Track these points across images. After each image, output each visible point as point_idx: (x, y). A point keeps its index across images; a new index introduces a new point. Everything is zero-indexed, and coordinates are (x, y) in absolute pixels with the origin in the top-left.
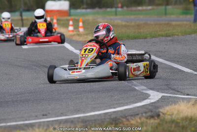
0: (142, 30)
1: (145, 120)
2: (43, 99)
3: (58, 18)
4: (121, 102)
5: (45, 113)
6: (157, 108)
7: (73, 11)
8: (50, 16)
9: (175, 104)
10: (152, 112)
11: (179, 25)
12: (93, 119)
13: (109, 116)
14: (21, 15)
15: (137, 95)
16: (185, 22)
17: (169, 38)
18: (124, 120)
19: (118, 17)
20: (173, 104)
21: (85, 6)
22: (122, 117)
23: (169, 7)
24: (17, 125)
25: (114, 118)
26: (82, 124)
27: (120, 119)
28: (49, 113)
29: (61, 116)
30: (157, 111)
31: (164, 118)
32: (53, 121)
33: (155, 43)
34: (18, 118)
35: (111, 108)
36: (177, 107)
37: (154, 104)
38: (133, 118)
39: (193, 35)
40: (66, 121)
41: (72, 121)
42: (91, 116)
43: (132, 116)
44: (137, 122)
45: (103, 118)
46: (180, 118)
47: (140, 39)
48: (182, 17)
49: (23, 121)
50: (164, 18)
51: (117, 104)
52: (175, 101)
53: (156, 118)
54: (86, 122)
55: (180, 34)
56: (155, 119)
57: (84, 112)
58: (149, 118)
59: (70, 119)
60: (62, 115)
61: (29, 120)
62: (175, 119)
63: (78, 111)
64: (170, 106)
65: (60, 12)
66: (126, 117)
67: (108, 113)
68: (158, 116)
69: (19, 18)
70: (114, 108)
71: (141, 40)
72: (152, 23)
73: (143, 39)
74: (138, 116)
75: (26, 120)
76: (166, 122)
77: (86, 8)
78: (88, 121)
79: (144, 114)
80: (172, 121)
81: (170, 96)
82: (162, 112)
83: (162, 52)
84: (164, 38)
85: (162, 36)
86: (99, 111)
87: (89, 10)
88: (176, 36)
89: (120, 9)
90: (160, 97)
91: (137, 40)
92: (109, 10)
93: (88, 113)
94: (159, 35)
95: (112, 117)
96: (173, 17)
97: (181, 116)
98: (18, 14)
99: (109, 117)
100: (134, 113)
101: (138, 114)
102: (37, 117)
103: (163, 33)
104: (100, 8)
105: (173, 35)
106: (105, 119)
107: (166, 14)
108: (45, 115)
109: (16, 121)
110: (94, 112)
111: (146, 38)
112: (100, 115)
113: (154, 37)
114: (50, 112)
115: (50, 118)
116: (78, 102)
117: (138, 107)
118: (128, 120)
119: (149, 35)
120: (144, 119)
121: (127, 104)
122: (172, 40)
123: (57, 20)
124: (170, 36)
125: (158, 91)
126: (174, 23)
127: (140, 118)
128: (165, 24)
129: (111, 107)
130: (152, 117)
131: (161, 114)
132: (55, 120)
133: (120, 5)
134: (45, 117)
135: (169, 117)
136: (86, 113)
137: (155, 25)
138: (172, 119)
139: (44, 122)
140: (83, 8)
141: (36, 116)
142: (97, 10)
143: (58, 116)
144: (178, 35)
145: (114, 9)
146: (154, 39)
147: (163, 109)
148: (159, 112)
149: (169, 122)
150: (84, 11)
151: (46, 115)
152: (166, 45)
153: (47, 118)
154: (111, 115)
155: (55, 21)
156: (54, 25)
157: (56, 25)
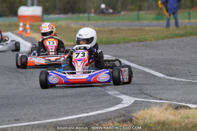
0: (115, 36)
1: (118, 124)
2: (16, 105)
3: (31, 23)
4: (93, 106)
5: (17, 118)
6: (130, 112)
7: (46, 17)
8: (23, 22)
9: (148, 109)
10: (124, 116)
11: (151, 31)
12: (65, 123)
13: (82, 120)
15: (109, 100)
16: (158, 28)
17: (142, 43)
18: (97, 125)
19: (91, 22)
20: (146, 109)
21: (58, 12)
22: (95, 122)
23: (142, 13)
25: (86, 123)
27: (92, 123)
28: (22, 118)
29: (34, 121)
30: (130, 115)
31: (137, 123)
32: (25, 126)
33: (127, 48)
35: (84, 113)
36: (149, 111)
37: (127, 109)
38: (105, 122)
39: (166, 40)
40: (39, 126)
41: (45, 126)
42: (64, 120)
43: (104, 120)
45: (76, 122)
46: (152, 122)
48: (155, 22)
50: (137, 23)
51: (90, 108)
52: (148, 106)
53: (129, 122)
55: (152, 39)
56: (128, 124)
57: (57, 117)
58: (122, 122)
59: (42, 123)
60: (35, 119)
61: (1, 125)
62: (148, 123)
63: (51, 116)
64: (142, 111)
65: (33, 18)
66: (99, 121)
67: (80, 118)
68: (131, 120)
70: (87, 113)
71: (114, 45)
72: (125, 28)
73: (115, 44)
74: (110, 121)
77: (59, 14)
79: (117, 119)
80: (145, 126)
81: (143, 101)
82: (135, 117)
83: (134, 57)
84: (137, 43)
85: (135, 41)
86: (72, 115)
87: (62, 16)
88: (148, 41)
89: (92, 15)
90: (133, 102)
91: (110, 45)
92: (81, 15)
93: (61, 117)
94: (132, 41)
96: (146, 22)
97: (154, 120)
99: (82, 122)
100: (107, 118)
101: (110, 119)
102: (9, 122)
103: (136, 38)
104: (73, 13)
105: (145, 40)
106: (77, 123)
107: (138, 19)
108: (17, 120)
110: (67, 116)
111: (119, 43)
112: (72, 120)
113: (127, 42)
114: (23, 117)
115: (22, 123)
116: (51, 106)
117: (111, 112)
118: (101, 125)
119: (122, 41)
120: (116, 124)
121: (100, 109)
122: (145, 46)
123: (30, 25)
124: (142, 41)
125: (131, 96)
126: (147, 28)
127: (113, 123)
128: (137, 29)
129: (84, 111)
130: (125, 121)
131: (134, 119)
132: (28, 125)
133: (93, 11)
134: (18, 121)
135: (142, 121)
137: (128, 30)
138: (144, 123)
139: (16, 127)
140: (56, 14)
141: (9, 121)
142: (70, 15)
143: (30, 121)
144: (151, 40)
145: (86, 15)
146: (127, 44)
147: (136, 113)
148: (132, 116)
150: (56, 16)
151: (19, 120)
152: (139, 50)
153: (19, 123)
154: (84, 119)
155: (28, 26)
156: (26, 31)
157: (29, 31)
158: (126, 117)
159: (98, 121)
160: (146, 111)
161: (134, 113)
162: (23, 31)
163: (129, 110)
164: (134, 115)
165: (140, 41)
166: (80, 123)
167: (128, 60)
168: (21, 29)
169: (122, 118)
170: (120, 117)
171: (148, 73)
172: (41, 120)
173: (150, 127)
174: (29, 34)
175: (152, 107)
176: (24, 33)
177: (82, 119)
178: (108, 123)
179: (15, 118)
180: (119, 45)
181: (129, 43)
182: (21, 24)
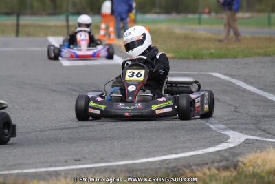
0: (231, 46)
1: (216, 172)
2: (80, 139)
4: (186, 145)
5: (78, 157)
6: (236, 155)
8: (105, 22)
9: (261, 151)
10: (227, 160)
12: (143, 167)
13: (167, 164)
14: (67, 20)
15: (210, 137)
17: (268, 59)
18: (187, 171)
20: (259, 151)
22: (185, 167)
24: (36, 173)
25: (173, 168)
26: (127, 175)
27: (181, 169)
28: (85, 158)
29: (100, 162)
30: (235, 160)
31: (243, 170)
32: (87, 169)
33: (246, 64)
34: (40, 163)
35: (172, 154)
36: (263, 155)
37: (232, 150)
38: (200, 168)
40: (105, 169)
41: (113, 170)
42: (142, 163)
43: (199, 165)
44: (204, 174)
45: (158, 166)
46: (265, 171)
47: (227, 57)
49: (47, 167)
51: (181, 147)
52: (261, 146)
53: (232, 170)
54: (133, 171)
57: (133, 158)
58: (222, 169)
59: (112, 166)
60: (102, 160)
61: (55, 166)
62: (259, 171)
63: (125, 156)
64: (253, 154)
66: (191, 166)
67: (166, 160)
68: (236, 166)
69: (64, 23)
70: (176, 154)
71: (229, 60)
73: (231, 58)
74: (207, 166)
75: (51, 166)
76: (246, 177)
78: (137, 170)
79: (216, 164)
80: (254, 175)
81: (257, 140)
82: (242, 162)
85: (259, 55)
86: (154, 157)
90: (242, 141)
91: (223, 60)
93: (138, 159)
94: (255, 54)
95: (171, 166)
97: (268, 167)
98: (63, 18)
99: (166, 166)
100: (202, 162)
101: (207, 164)
102: (66, 163)
106: (160, 168)
107: (269, 24)
108: (77, 161)
109: (37, 167)
110: (147, 158)
111: (236, 57)
112: (155, 162)
113: (247, 56)
114: (86, 156)
115: (84, 164)
117: (210, 153)
118: (192, 171)
120: (214, 171)
121: (195, 149)
122: (272, 62)
124: (269, 55)
125: (241, 132)
127: (209, 169)
129: (173, 151)
130: (226, 168)
131: (240, 164)
132: (91, 168)
135: (251, 168)
136: (135, 160)
138: (253, 172)
139: (73, 170)
140: (155, 13)
141: (66, 161)
143: (96, 162)
147: (244, 157)
148: (238, 161)
149: (250, 176)
151: (79, 160)
152: (263, 67)
153: (80, 164)
154: (170, 163)
155: (112, 29)
156: (110, 35)
157: (113, 36)
158: (229, 161)
159: (189, 165)
160: (258, 154)
161: (241, 156)
162: (104, 36)
163: (236, 151)
164: (240, 159)
165: (266, 55)
166: (165, 168)
167: (246, 81)
168: (102, 32)
169: (224, 163)
170: (221, 161)
171: (270, 100)
172: (110, 162)
173: (262, 177)
174: (113, 39)
175: (268, 149)
176: (106, 38)
177: (168, 162)
178: (202, 169)
179: (75, 158)
180: (235, 60)
181: (251, 57)
182: (103, 26)
